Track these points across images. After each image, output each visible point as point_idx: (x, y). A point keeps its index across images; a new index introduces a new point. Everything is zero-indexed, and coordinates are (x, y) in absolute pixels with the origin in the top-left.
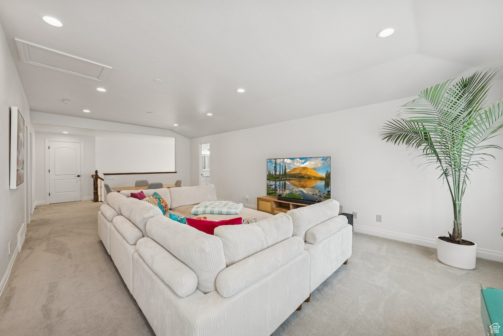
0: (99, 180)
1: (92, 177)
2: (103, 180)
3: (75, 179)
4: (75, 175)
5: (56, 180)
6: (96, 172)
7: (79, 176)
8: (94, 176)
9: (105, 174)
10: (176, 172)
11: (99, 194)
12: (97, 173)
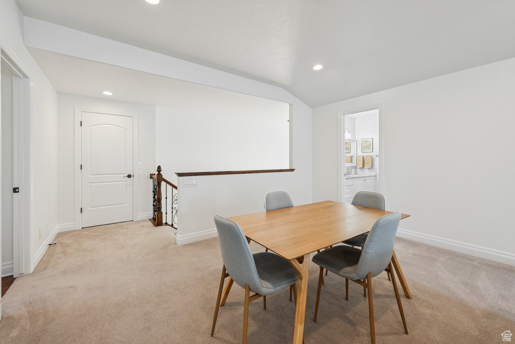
0: (163, 183)
1: (151, 178)
2: (176, 188)
3: (124, 182)
4: (124, 174)
5: (92, 184)
6: (159, 169)
7: (129, 176)
8: (155, 176)
9: (180, 175)
10: (292, 170)
11: (163, 210)
12: (161, 171)
